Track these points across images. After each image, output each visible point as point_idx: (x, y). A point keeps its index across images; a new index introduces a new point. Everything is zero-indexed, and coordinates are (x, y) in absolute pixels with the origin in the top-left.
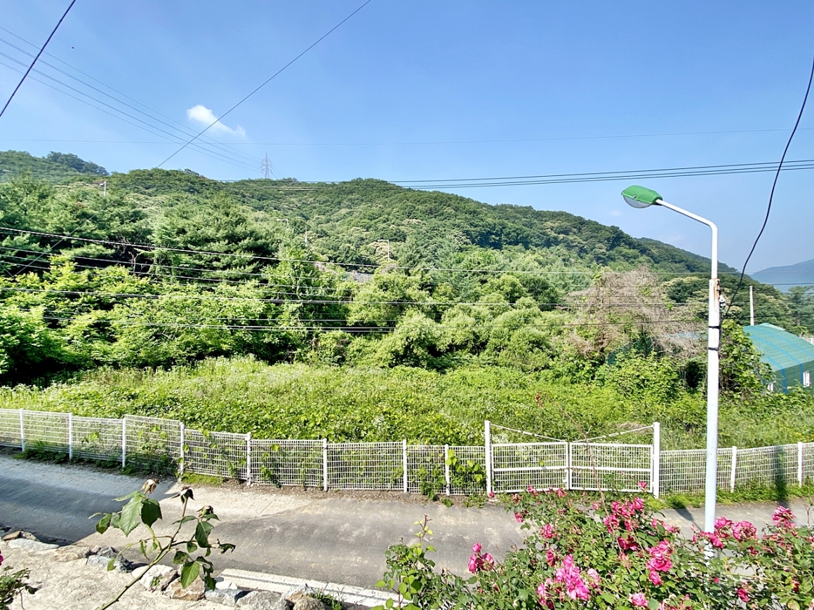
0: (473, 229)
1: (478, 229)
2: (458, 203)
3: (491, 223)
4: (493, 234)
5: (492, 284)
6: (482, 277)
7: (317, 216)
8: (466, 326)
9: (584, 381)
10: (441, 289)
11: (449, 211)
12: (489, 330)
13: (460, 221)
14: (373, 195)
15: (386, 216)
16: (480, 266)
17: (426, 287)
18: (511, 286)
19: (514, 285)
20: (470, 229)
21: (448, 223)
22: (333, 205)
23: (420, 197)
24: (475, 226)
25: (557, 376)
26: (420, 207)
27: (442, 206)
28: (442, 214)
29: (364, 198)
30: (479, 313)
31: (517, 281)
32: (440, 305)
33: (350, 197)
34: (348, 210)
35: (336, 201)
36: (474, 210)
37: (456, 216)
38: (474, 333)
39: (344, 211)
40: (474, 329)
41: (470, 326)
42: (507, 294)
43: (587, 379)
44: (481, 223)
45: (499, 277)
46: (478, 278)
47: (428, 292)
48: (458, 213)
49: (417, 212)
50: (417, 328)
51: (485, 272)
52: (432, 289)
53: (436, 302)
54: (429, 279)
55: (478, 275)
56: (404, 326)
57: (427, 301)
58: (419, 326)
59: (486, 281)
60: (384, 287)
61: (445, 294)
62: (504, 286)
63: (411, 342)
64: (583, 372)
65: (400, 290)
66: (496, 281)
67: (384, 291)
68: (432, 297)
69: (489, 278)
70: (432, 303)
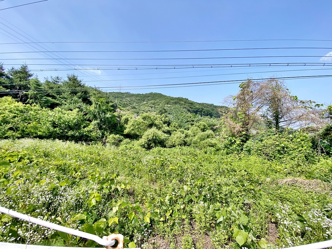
0: (191, 109)
1: (193, 109)
2: (186, 101)
3: (198, 107)
4: (199, 111)
5: (196, 125)
7: (135, 104)
9: (236, 152)
10: (173, 124)
11: (183, 103)
12: (191, 140)
13: (186, 106)
14: (156, 98)
15: (159, 103)
16: (191, 118)
17: (166, 123)
19: (204, 126)
21: (182, 107)
22: (141, 101)
23: (172, 99)
25: (218, 150)
26: (172, 101)
27: (180, 101)
28: (180, 104)
29: (153, 99)
30: (187, 133)
31: (206, 124)
32: (172, 130)
33: (148, 98)
34: (146, 102)
35: (143, 99)
36: (192, 103)
38: (184, 141)
40: (184, 139)
41: (182, 138)
42: (202, 129)
43: (238, 151)
44: (194, 107)
45: (199, 123)
46: (190, 123)
47: (167, 125)
48: (186, 103)
49: (171, 103)
50: (152, 134)
51: (193, 121)
52: (169, 124)
53: (170, 129)
54: (168, 120)
55: (190, 122)
56: (146, 133)
57: (166, 128)
58: (153, 132)
59: (193, 124)
60: (144, 118)
61: (174, 127)
62: (201, 126)
63: (149, 141)
64: (235, 146)
65: (151, 120)
66: (197, 124)
67: (144, 120)
68: (168, 127)
69: (194, 123)
70: (168, 129)
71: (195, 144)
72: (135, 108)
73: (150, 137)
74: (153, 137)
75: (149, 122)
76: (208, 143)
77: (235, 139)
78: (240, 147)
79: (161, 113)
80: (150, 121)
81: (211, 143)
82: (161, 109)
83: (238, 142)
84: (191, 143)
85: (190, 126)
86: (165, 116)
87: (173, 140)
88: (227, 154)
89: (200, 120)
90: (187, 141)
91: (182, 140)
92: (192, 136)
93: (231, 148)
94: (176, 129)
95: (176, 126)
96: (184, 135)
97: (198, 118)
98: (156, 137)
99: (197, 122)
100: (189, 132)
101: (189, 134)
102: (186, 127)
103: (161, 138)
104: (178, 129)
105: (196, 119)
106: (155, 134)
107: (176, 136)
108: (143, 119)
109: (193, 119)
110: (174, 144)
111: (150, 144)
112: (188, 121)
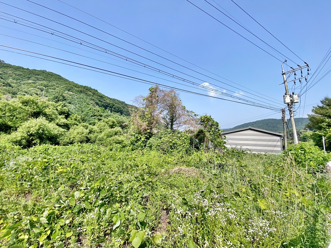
0: (100, 102)
1: (102, 103)
2: (95, 92)
3: (108, 102)
4: (109, 107)
5: (104, 121)
6: (99, 117)
7: (11, 80)
8: (83, 133)
9: (140, 148)
10: (73, 117)
11: (90, 93)
12: (96, 137)
13: (94, 98)
14: (51, 79)
15: (55, 87)
16: (99, 112)
17: (64, 114)
18: (112, 123)
19: (113, 122)
20: (99, 102)
21: (89, 98)
22: (25, 78)
23: (76, 86)
24: (101, 102)
25: (124, 147)
26: (76, 89)
27: (87, 91)
28: (87, 94)
29: (45, 79)
30: (92, 129)
31: (115, 121)
32: (71, 124)
33: (37, 76)
34: (33, 81)
35: (27, 76)
36: (102, 97)
37: (93, 96)
38: (87, 138)
39: (30, 81)
40: (87, 135)
41: (85, 133)
42: (110, 126)
43: (142, 147)
44: (104, 101)
45: (107, 119)
46: (97, 118)
47: (64, 116)
48: (94, 95)
49: (74, 90)
50: (37, 126)
51: (101, 116)
52: (67, 115)
53: (68, 122)
54: (66, 110)
55: (97, 116)
56: (26, 124)
57: (62, 120)
58: (39, 124)
59: (101, 120)
60: (25, 103)
61: (76, 120)
62: (109, 122)
63: (31, 135)
64: (140, 142)
65: (38, 107)
66: (106, 120)
67: (25, 105)
68: (67, 119)
69: (103, 118)
70: (66, 122)
71: (100, 141)
72: (10, 86)
73: (33, 130)
74: (39, 130)
75: (34, 109)
76: (115, 140)
77: (141, 137)
78: (144, 143)
79: (57, 100)
80: (35, 107)
81: (118, 141)
82: (57, 95)
83: (143, 139)
84: (96, 140)
85: (96, 121)
86: (63, 105)
87: (72, 136)
88: (133, 150)
89: (109, 116)
90: (90, 137)
91: (85, 136)
92: (98, 133)
93: (136, 144)
94: (78, 123)
95: (78, 119)
96: (88, 131)
97: (107, 114)
98: (43, 130)
99: (105, 118)
100: (95, 128)
101: (94, 129)
102: (92, 121)
103: (52, 133)
104: (80, 123)
105: (104, 114)
106: (42, 127)
107: (76, 132)
108: (23, 103)
109: (102, 114)
110: (72, 141)
111: (32, 140)
112: (95, 116)
